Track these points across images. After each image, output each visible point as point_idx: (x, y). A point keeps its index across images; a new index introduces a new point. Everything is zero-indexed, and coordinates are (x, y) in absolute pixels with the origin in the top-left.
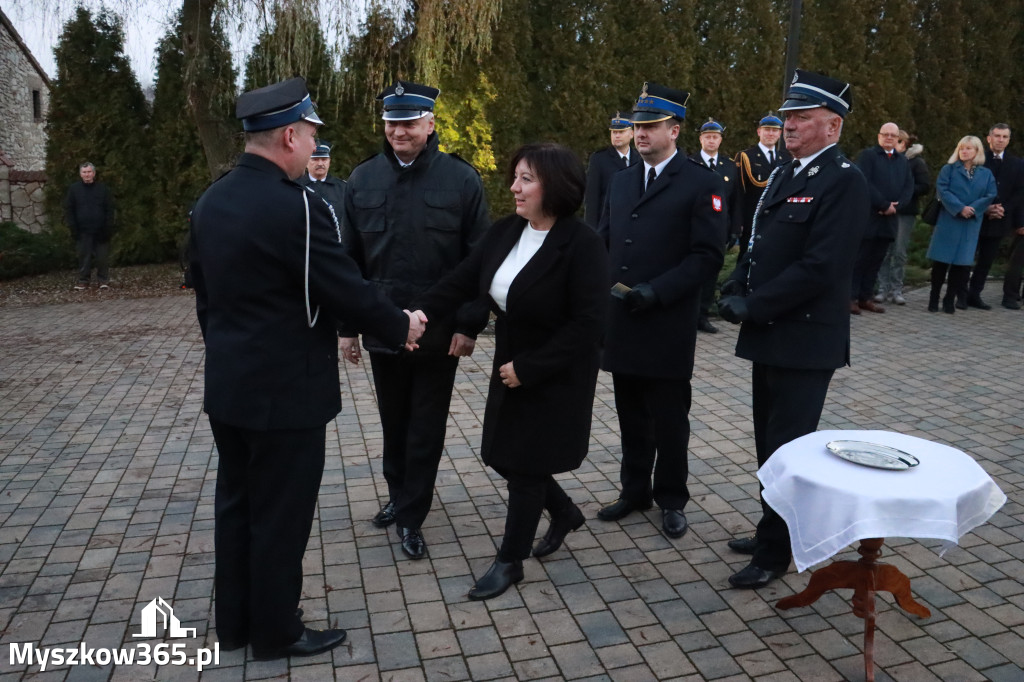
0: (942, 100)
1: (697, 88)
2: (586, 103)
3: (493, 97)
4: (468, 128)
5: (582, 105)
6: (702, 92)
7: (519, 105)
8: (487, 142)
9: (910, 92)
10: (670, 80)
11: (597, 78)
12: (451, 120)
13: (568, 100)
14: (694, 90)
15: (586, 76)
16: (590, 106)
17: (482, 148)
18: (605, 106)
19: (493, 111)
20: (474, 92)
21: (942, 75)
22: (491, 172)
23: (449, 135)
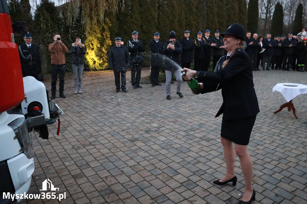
0: (213, 25)
1: (158, 22)
2: (133, 26)
3: (110, 25)
4: (103, 34)
5: (132, 27)
6: (159, 23)
7: (116, 27)
8: (108, 38)
9: (206, 23)
10: (152, 20)
11: (135, 20)
12: (99, 31)
13: (129, 26)
14: (158, 23)
15: (133, 19)
16: (134, 27)
17: (107, 39)
18: (137, 27)
19: (110, 29)
20: (105, 24)
21: (212, 19)
22: (110, 46)
23: (98, 36)
